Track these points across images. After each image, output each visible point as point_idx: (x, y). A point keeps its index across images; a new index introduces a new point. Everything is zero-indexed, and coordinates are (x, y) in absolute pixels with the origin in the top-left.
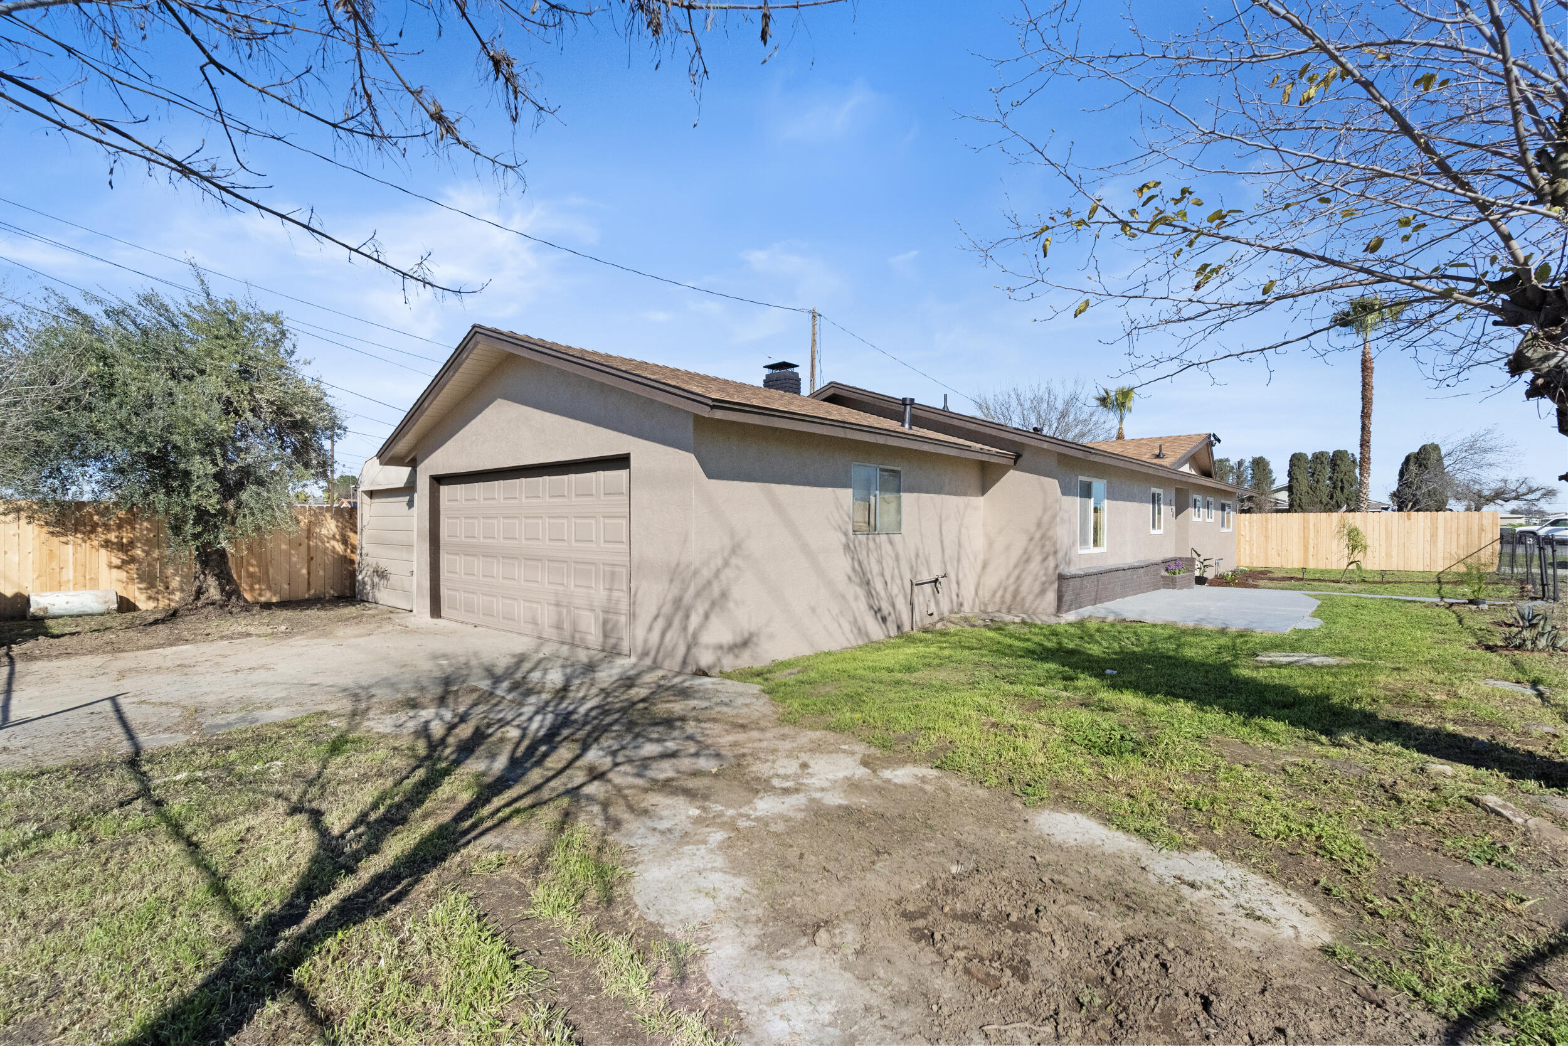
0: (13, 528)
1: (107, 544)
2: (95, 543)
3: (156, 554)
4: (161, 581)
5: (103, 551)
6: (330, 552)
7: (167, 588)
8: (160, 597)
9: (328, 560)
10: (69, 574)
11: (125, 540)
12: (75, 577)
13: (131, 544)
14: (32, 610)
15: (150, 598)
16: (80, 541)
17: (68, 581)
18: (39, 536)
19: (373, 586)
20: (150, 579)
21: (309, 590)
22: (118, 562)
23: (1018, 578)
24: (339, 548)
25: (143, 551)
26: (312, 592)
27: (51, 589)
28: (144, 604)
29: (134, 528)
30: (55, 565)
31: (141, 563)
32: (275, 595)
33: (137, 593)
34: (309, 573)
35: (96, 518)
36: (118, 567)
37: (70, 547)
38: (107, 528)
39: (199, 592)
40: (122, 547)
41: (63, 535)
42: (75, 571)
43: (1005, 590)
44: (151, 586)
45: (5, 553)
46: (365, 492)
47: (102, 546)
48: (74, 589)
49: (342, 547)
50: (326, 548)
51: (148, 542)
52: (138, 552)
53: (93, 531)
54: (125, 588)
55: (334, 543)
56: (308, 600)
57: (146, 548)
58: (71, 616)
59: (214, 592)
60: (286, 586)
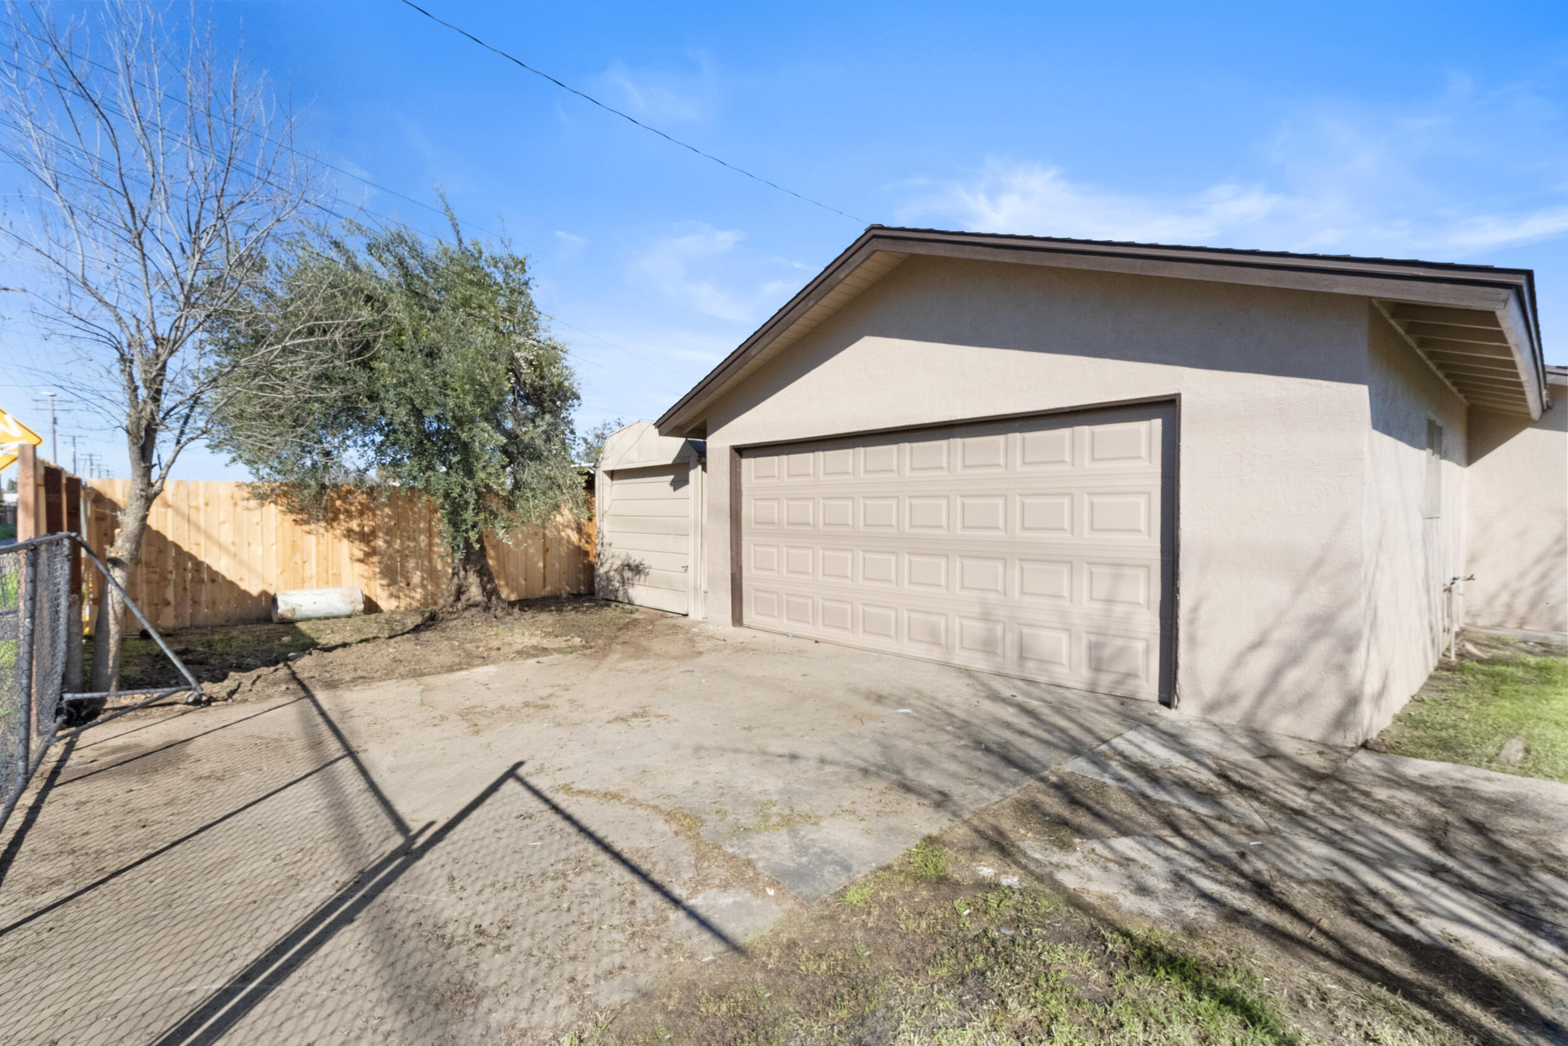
0: (256, 516)
1: (349, 534)
2: (338, 532)
3: (397, 545)
4: (402, 575)
5: (345, 542)
6: (565, 542)
7: (408, 584)
8: (401, 595)
9: (563, 551)
10: (312, 569)
11: (366, 529)
12: (318, 573)
13: (373, 533)
14: (279, 611)
15: (391, 595)
16: (322, 530)
17: (311, 577)
18: (282, 524)
19: (623, 582)
20: (392, 575)
21: (544, 586)
22: (360, 555)
23: (1544, 576)
24: (574, 537)
25: (386, 542)
26: (548, 588)
27: (295, 587)
28: (386, 604)
29: (374, 515)
30: (297, 558)
31: (382, 555)
32: (512, 592)
33: (379, 591)
34: (545, 567)
35: (338, 503)
36: (361, 561)
37: (313, 538)
38: (349, 515)
39: (460, 592)
40: (365, 537)
41: (307, 522)
42: (318, 565)
43: (1515, 594)
44: (393, 582)
45: (249, 544)
46: (606, 472)
47: (344, 536)
48: (318, 586)
49: (577, 536)
50: (562, 538)
51: (389, 532)
52: (380, 543)
53: (335, 518)
54: (367, 585)
55: (569, 531)
56: (544, 598)
57: (388, 538)
58: (319, 619)
59: (475, 592)
60: (523, 582)
